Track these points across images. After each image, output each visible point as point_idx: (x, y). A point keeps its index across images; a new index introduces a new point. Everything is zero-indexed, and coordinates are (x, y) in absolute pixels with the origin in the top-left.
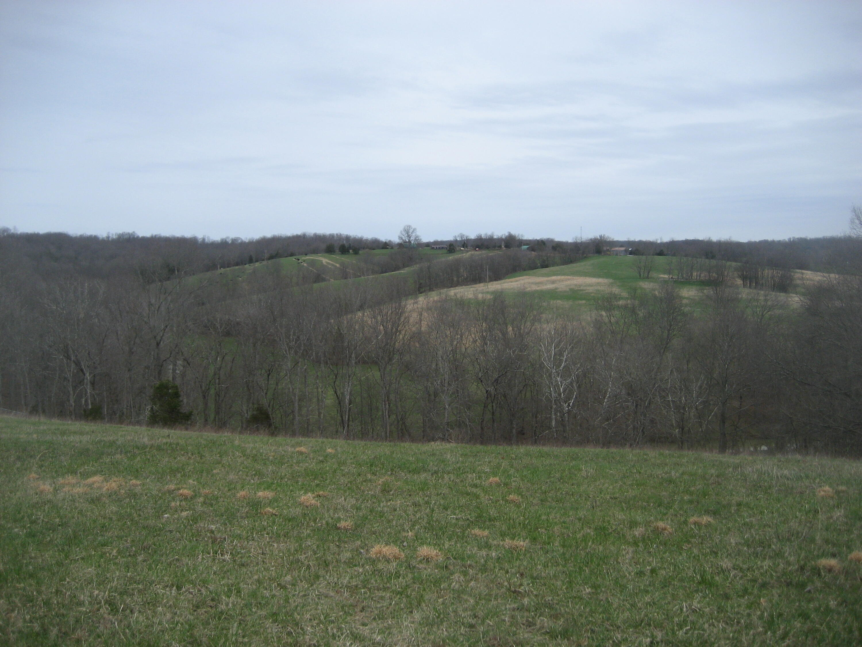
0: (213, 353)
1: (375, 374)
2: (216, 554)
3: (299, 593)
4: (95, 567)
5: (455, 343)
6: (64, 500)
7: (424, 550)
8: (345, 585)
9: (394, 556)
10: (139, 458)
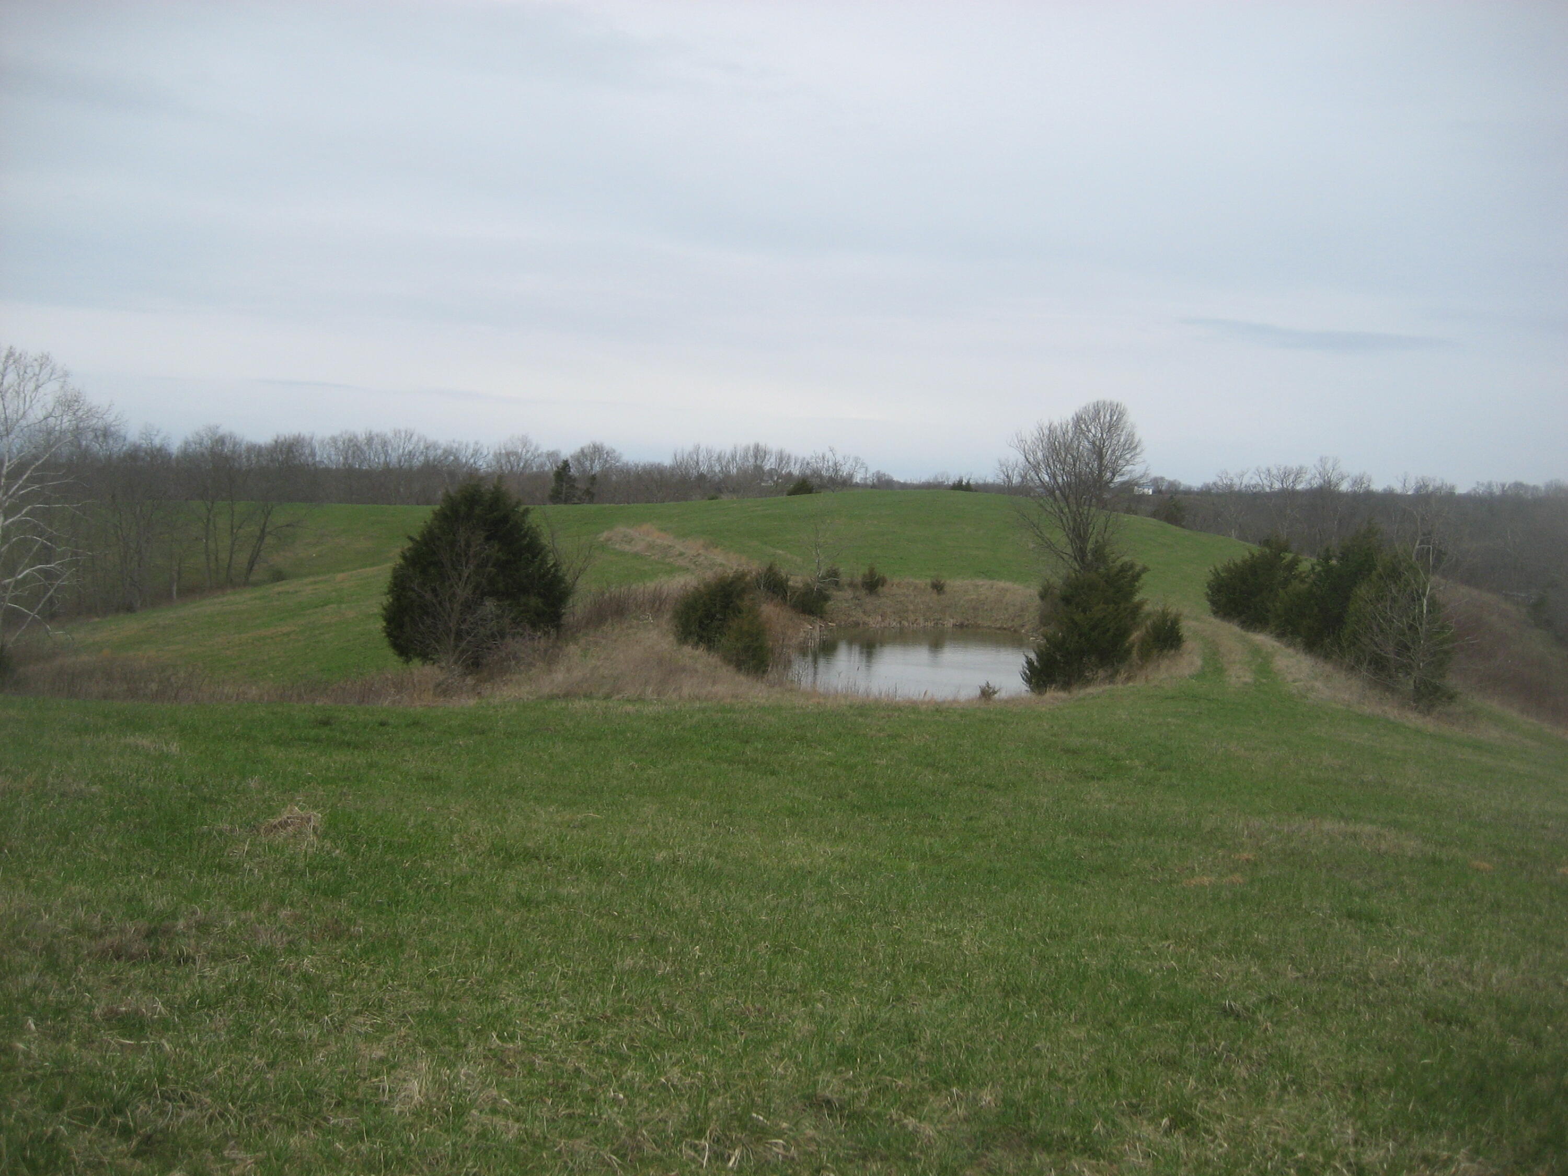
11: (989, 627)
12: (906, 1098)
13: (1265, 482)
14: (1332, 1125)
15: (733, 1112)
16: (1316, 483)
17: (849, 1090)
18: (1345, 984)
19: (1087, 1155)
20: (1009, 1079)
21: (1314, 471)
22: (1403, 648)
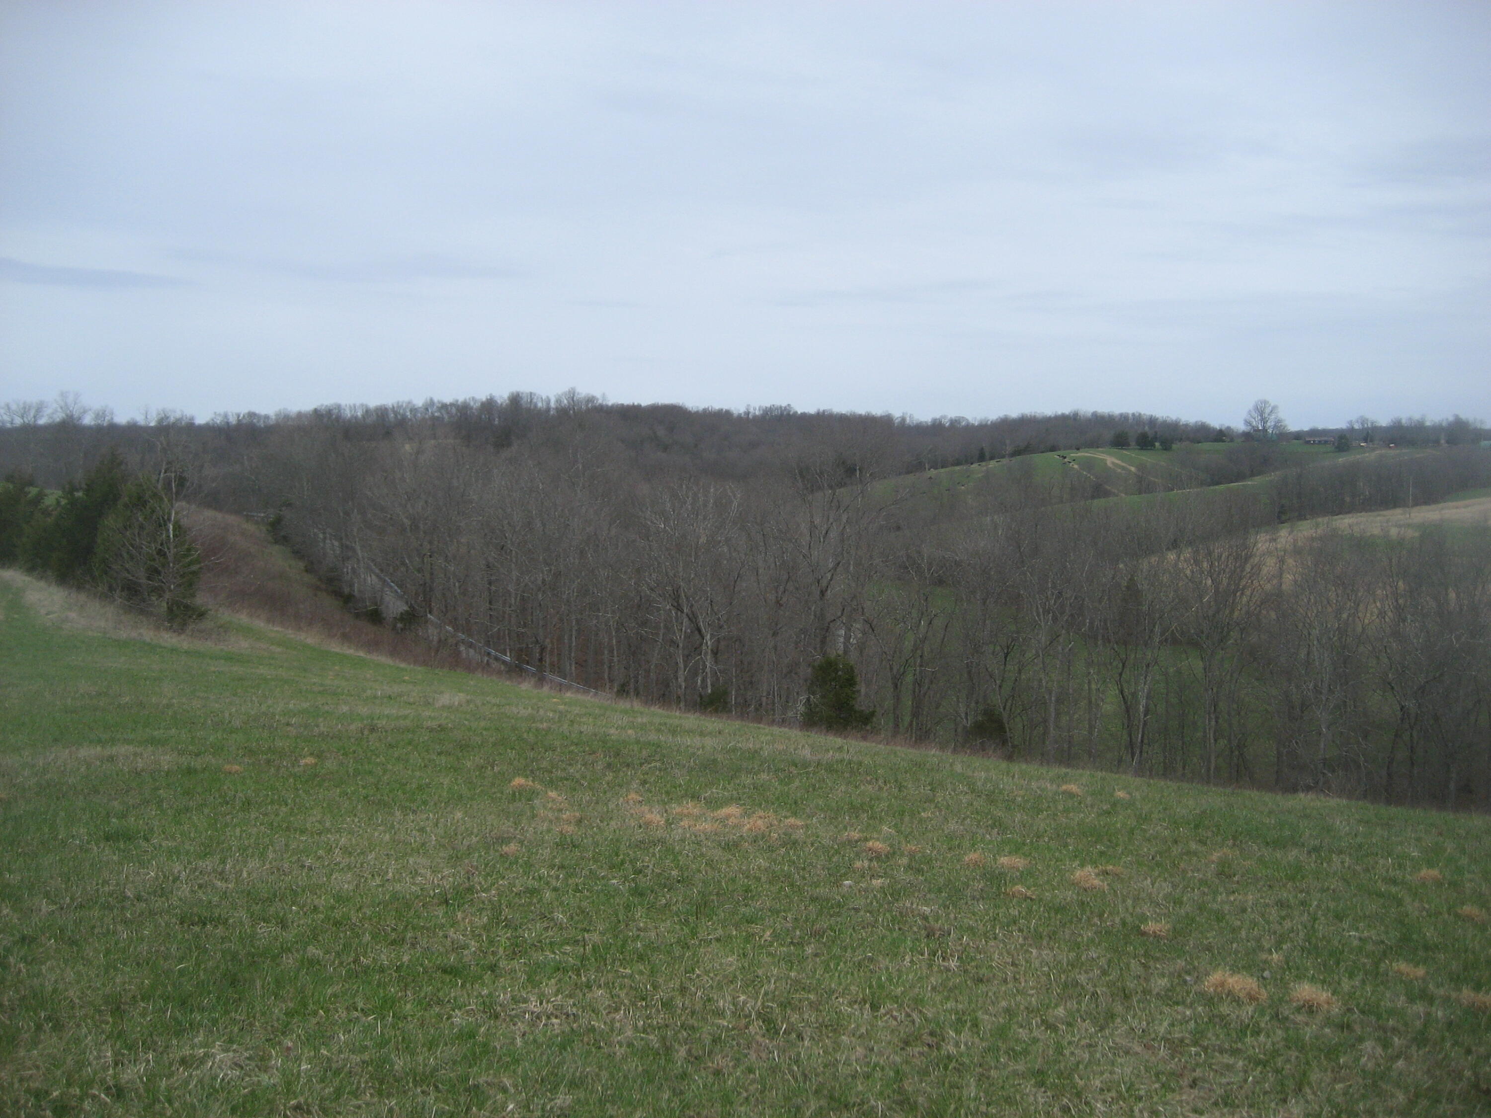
0: (915, 613)
1: (1194, 664)
2: (934, 956)
3: (1079, 1040)
4: (739, 956)
5: (1345, 616)
6: (683, 840)
7: (1305, 991)
8: (1161, 1035)
9: (1249, 994)
10: (797, 783)
13: (5, 417)
14: (91, 1052)
16: (59, 417)
18: (102, 907)
21: (55, 405)
22: (153, 572)
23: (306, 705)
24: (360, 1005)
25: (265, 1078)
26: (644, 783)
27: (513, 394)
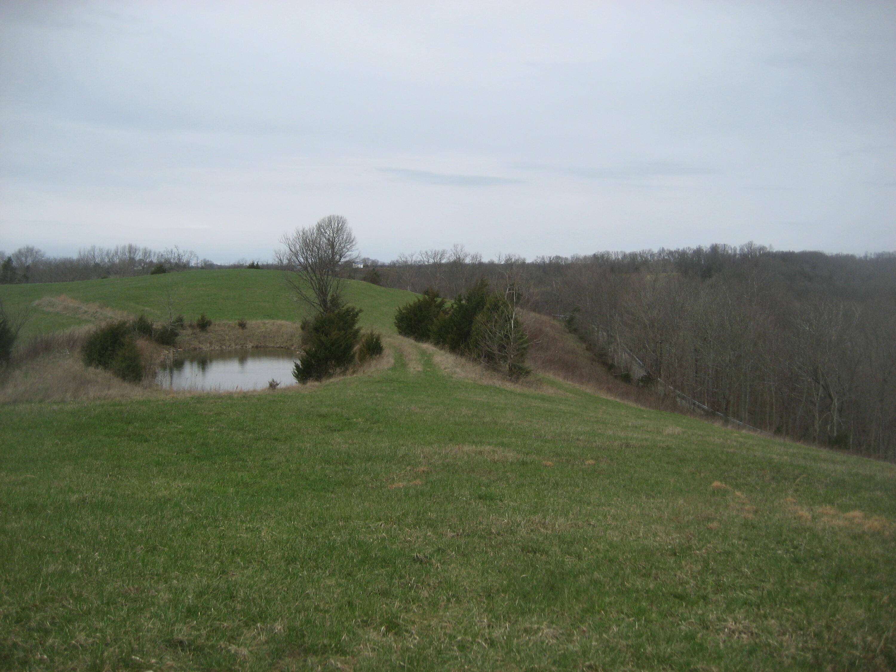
4: (866, 610)
6: (824, 530)
11: (273, 347)
12: (228, 634)
13: (425, 259)
14: (476, 618)
15: (120, 657)
16: (452, 259)
17: (195, 633)
18: (479, 537)
19: (339, 654)
20: (291, 614)
21: (451, 252)
22: (502, 347)
23: (588, 429)
24: (625, 611)
25: (571, 647)
26: (796, 491)
27: (713, 245)
